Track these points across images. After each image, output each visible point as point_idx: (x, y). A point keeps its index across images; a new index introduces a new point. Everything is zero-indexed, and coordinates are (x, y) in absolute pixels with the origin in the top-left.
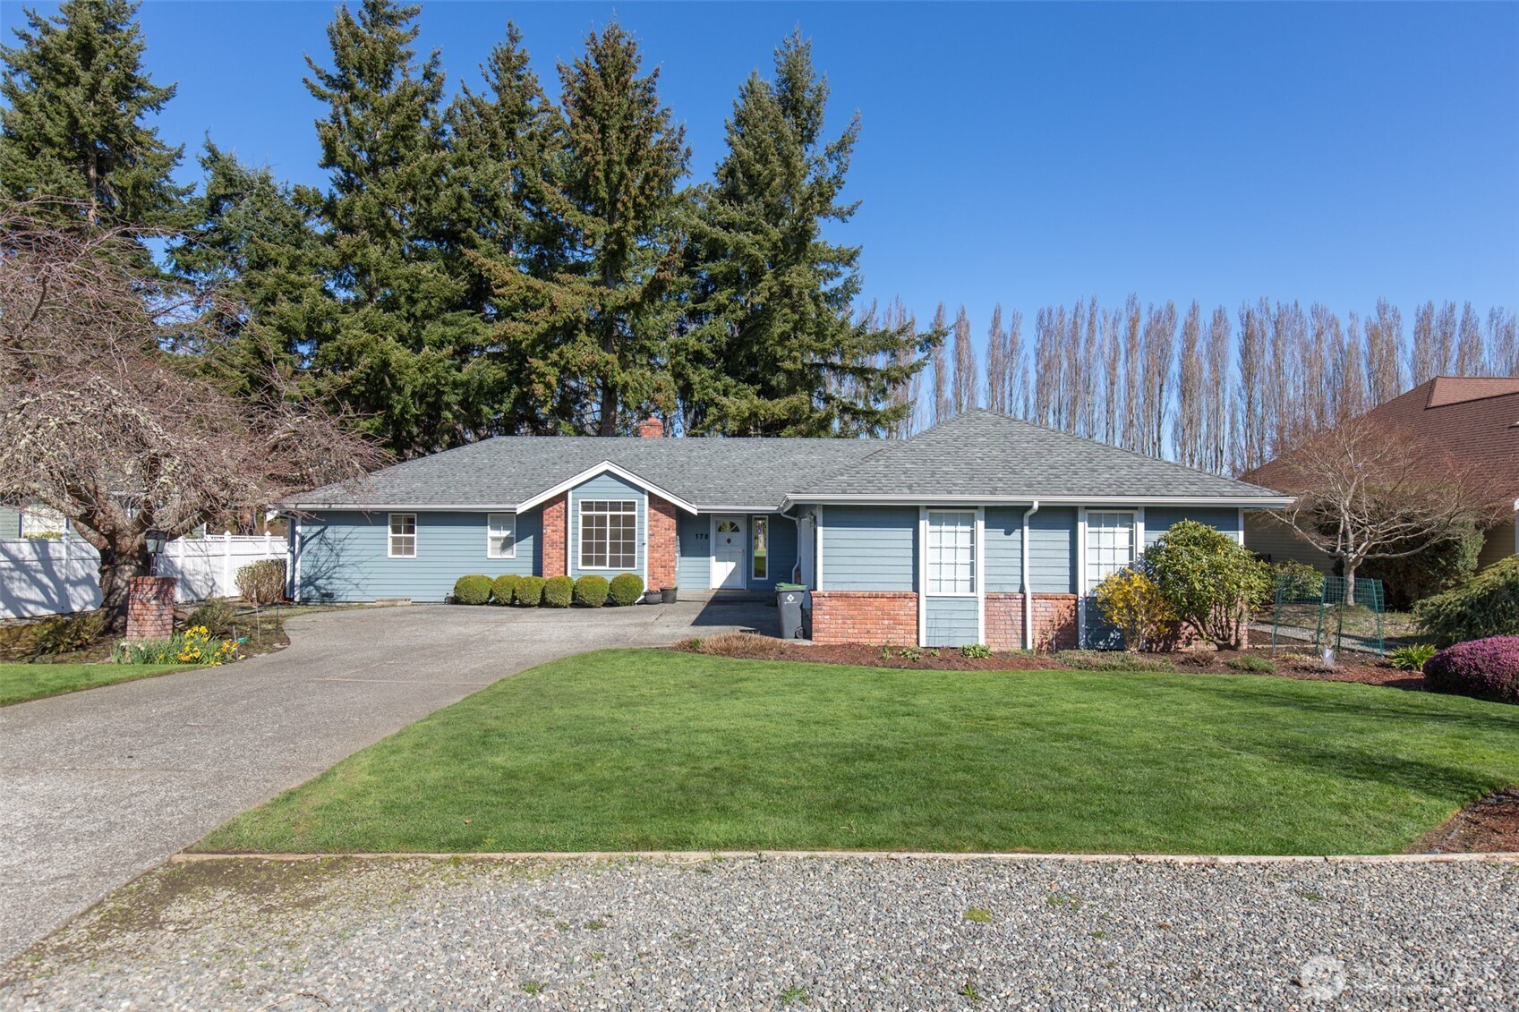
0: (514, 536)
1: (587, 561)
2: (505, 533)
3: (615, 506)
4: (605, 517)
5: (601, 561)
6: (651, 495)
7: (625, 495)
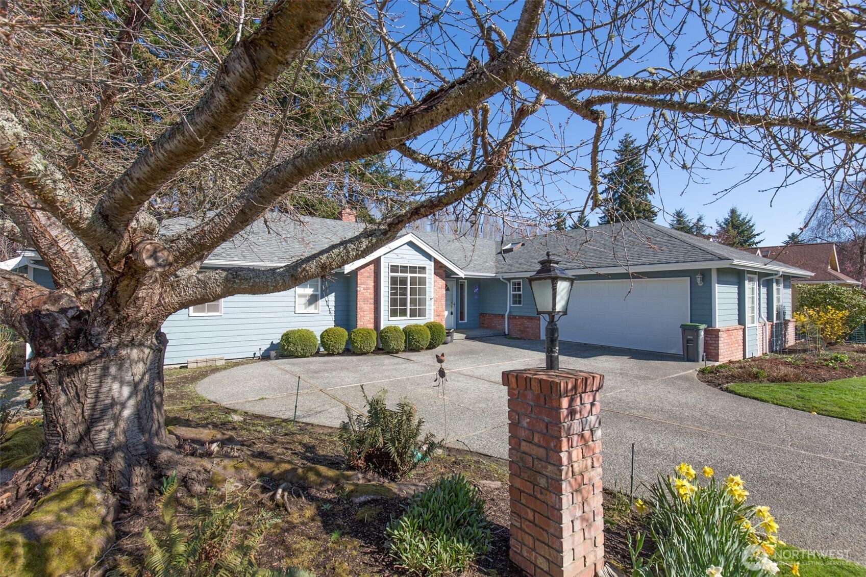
0: (319, 293)
1: (394, 313)
2: (309, 291)
3: (413, 269)
4: (406, 278)
5: (403, 313)
6: (436, 262)
7: (420, 261)
